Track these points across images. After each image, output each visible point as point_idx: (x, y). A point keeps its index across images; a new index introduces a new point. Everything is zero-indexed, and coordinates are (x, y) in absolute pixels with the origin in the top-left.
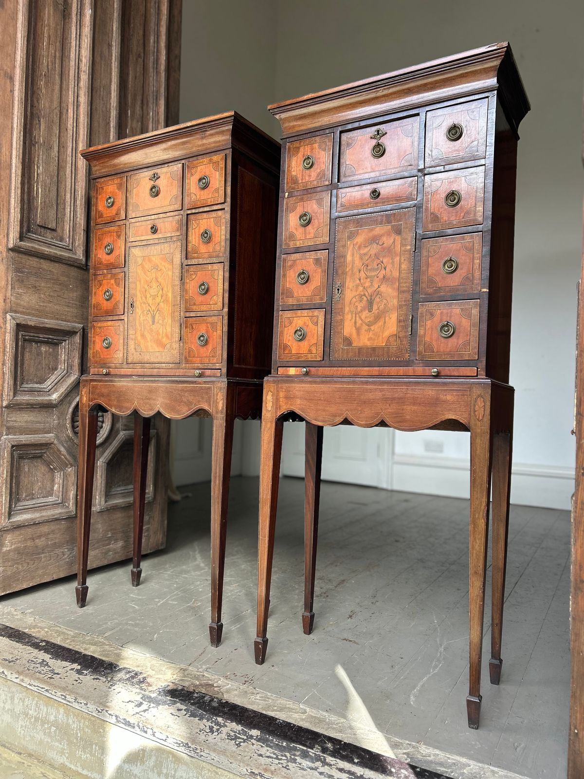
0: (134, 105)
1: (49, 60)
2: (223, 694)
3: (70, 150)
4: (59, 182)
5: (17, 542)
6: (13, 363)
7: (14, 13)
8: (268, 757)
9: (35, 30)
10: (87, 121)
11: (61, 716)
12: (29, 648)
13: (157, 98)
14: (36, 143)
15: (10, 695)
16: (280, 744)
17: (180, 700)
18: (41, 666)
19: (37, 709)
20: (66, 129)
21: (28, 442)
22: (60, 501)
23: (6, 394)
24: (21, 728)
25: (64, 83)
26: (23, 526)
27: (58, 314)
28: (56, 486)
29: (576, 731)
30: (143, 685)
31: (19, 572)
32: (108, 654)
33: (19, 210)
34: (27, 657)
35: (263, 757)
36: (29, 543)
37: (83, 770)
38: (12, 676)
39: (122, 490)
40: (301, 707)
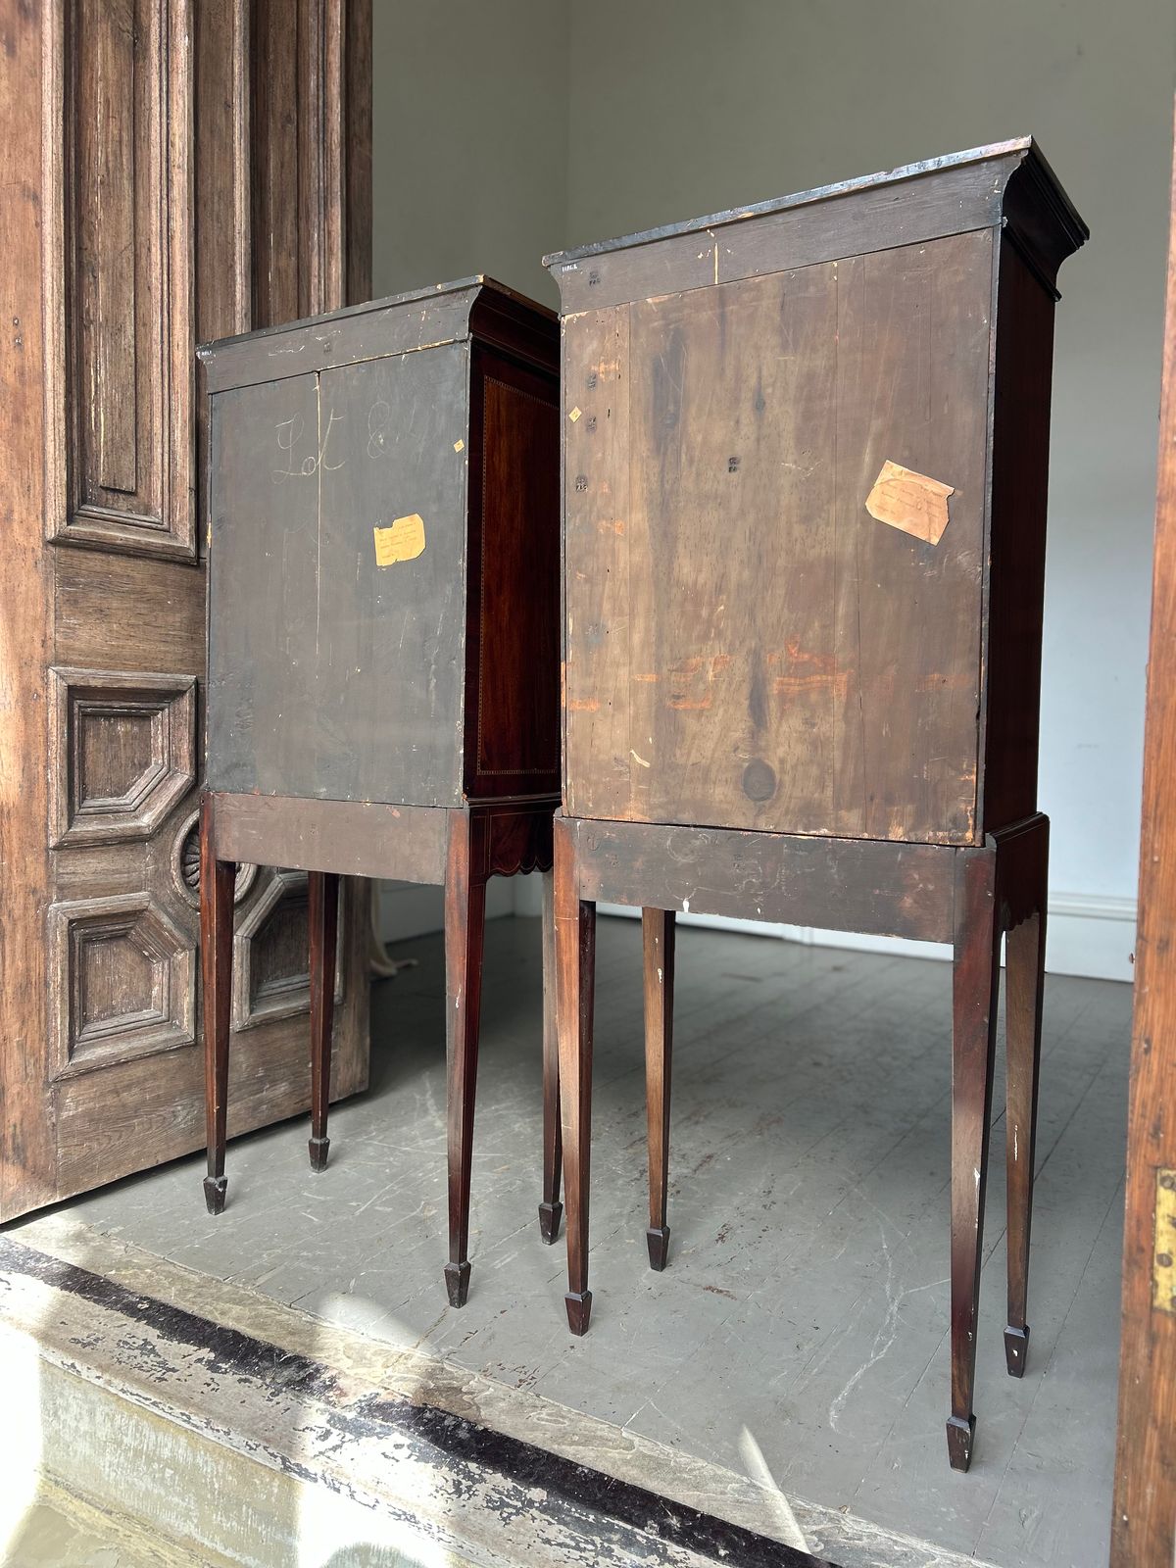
0: (282, 223)
1: (109, 150)
2: (478, 1408)
3: (157, 329)
4: (139, 397)
5: (87, 1101)
6: (65, 761)
7: (34, 63)
8: (560, 1545)
9: (79, 93)
10: (189, 269)
11: (183, 1452)
12: (119, 1314)
13: (325, 204)
14: (92, 322)
15: (86, 1407)
16: (584, 1518)
17: (399, 1425)
18: (142, 1354)
19: (138, 1435)
20: (149, 288)
21: (99, 912)
22: (164, 1017)
23: (54, 823)
24: (110, 1467)
25: (141, 193)
26: (97, 1070)
27: (146, 658)
28: (156, 988)
29: (1125, 1518)
30: (331, 1394)
31: (94, 1156)
32: (264, 1324)
33: (64, 463)
34: (116, 1334)
35: (551, 1545)
36: (110, 1100)
37: (226, 1548)
38: (90, 1374)
39: (280, 987)
40: (623, 1435)
